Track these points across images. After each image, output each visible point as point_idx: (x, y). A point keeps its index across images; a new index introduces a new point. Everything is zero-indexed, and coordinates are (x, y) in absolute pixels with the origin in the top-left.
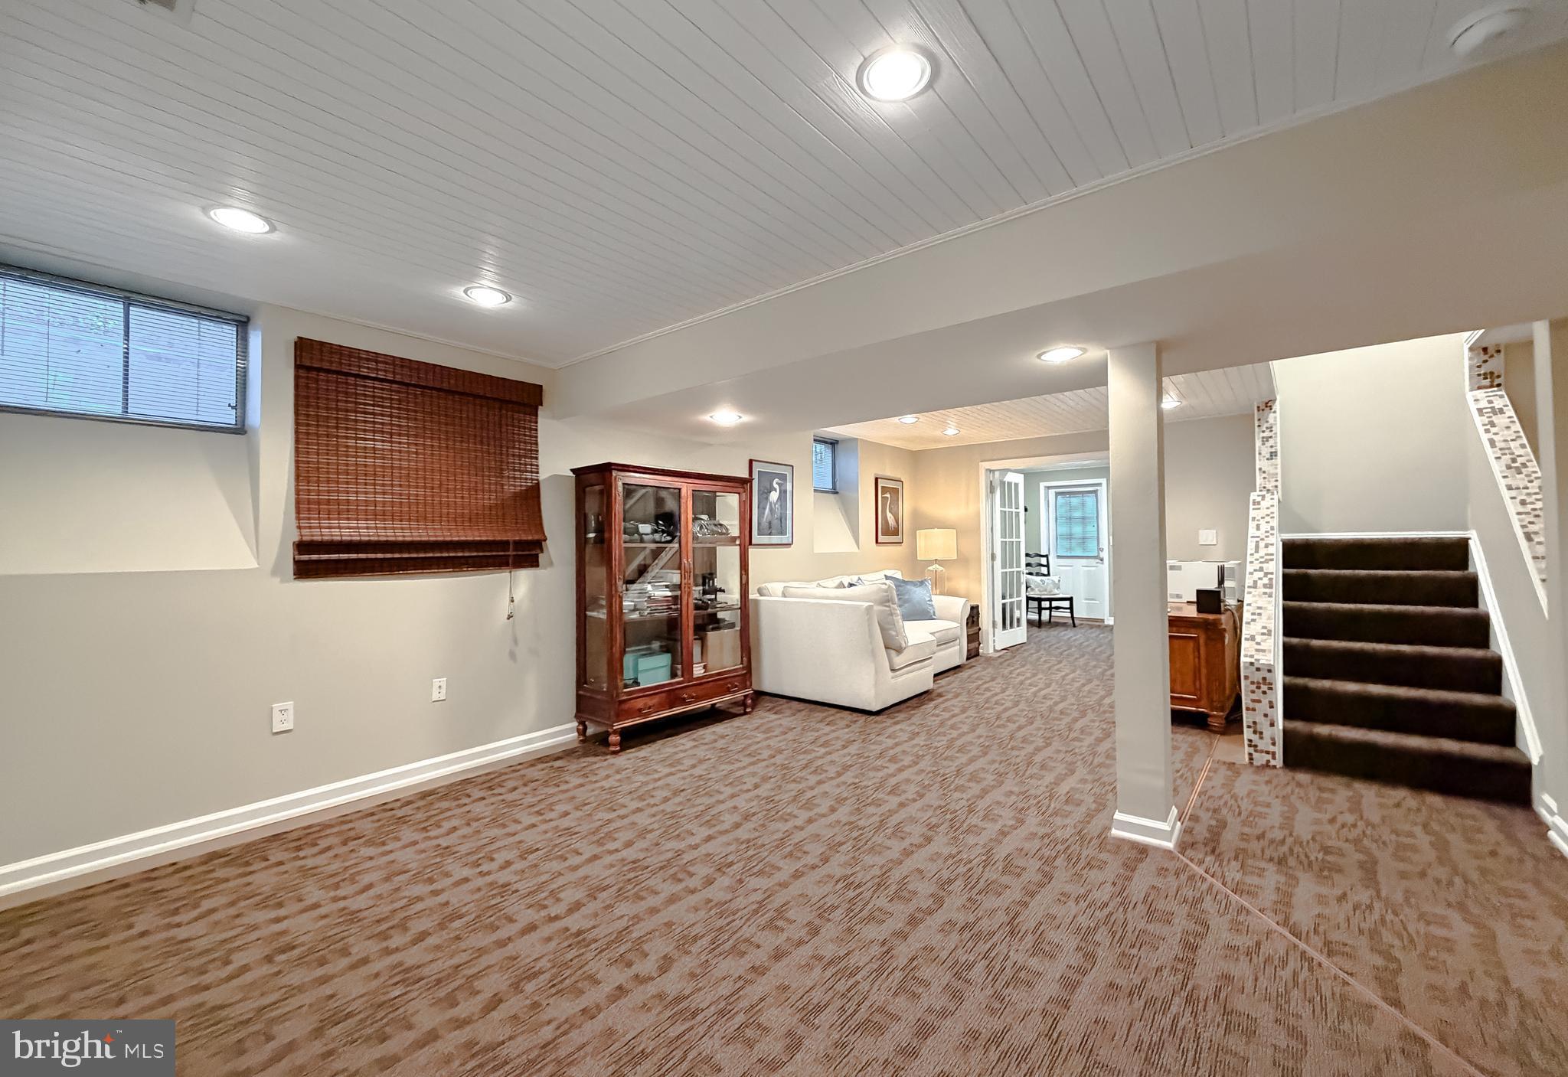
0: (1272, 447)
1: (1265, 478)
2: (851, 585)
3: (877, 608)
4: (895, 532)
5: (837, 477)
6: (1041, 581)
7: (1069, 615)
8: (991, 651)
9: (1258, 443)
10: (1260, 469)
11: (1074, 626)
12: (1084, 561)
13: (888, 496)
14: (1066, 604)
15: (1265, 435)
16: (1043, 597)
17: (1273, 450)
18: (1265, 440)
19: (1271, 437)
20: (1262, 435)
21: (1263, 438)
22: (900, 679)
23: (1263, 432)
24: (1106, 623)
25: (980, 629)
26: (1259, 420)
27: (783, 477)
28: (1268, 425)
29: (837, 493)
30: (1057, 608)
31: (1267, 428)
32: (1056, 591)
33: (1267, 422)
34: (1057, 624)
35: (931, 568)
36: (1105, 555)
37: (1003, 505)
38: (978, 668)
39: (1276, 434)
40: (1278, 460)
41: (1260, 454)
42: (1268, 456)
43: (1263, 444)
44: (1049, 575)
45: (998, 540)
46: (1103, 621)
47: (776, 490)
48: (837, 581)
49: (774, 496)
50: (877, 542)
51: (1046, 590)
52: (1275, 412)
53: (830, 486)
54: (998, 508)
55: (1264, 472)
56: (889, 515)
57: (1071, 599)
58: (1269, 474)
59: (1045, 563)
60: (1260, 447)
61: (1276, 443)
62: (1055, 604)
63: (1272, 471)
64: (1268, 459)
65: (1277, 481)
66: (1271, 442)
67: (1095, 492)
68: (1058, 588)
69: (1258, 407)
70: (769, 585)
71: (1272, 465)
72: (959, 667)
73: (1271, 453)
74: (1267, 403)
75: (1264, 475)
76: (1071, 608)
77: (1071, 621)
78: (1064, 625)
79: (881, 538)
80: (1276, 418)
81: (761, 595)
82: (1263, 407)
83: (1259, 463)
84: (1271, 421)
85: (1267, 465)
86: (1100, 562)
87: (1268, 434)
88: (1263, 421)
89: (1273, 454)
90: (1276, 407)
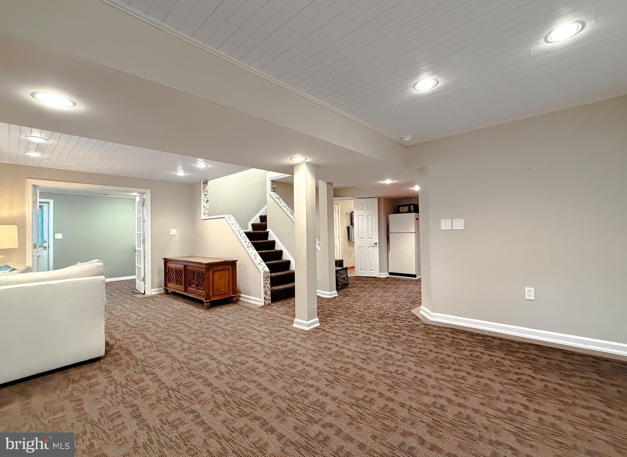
1: (205, 210)
9: (203, 196)
10: (204, 206)
17: (207, 199)
18: (205, 195)
20: (204, 193)
28: (206, 190)
39: (208, 193)
40: (208, 204)
41: (203, 200)
42: (206, 201)
43: (205, 197)
60: (203, 198)
63: (207, 207)
65: (208, 211)
66: (207, 196)
69: (203, 183)
75: (205, 208)
82: (205, 183)
83: (203, 204)
84: (207, 188)
85: (205, 204)
86: (44, 249)
87: (206, 193)
88: (205, 188)
89: (208, 201)
90: (208, 184)
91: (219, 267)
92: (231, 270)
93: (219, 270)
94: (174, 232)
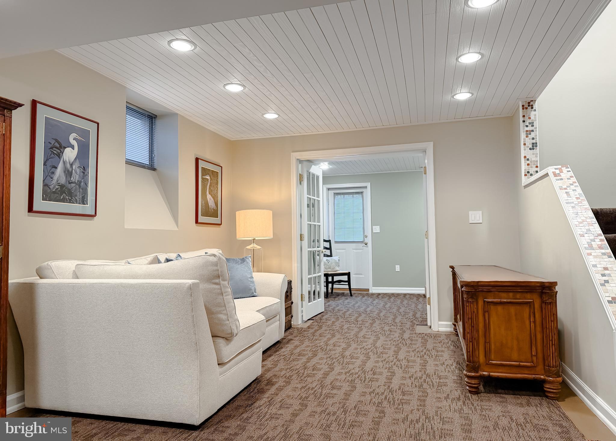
0: (533, 139)
1: (528, 165)
2: (168, 260)
3: (202, 286)
4: (214, 214)
5: (155, 153)
6: (327, 260)
7: (347, 287)
8: (300, 322)
9: (523, 135)
10: (525, 157)
11: (351, 295)
12: (354, 245)
13: (208, 178)
14: (345, 278)
15: (528, 129)
16: (329, 273)
17: (534, 141)
18: (528, 133)
19: (533, 131)
20: (526, 129)
21: (527, 131)
22: (228, 374)
23: (527, 126)
24: (370, 292)
25: (292, 303)
26: (524, 116)
27: (85, 134)
28: (530, 121)
29: (154, 169)
30: (339, 281)
31: (530, 123)
32: (337, 268)
33: (530, 118)
34: (338, 295)
35: (248, 247)
36: (369, 240)
37: (309, 193)
38: (296, 342)
39: (536, 128)
40: (537, 150)
41: (525, 144)
42: (531, 146)
43: (527, 137)
44: (331, 256)
45: (305, 222)
46: (368, 290)
47: (73, 147)
48: (150, 257)
49: (70, 154)
50: (197, 222)
51: (330, 268)
52: (535, 110)
53: (146, 162)
54: (306, 196)
55: (528, 160)
56: (209, 197)
57: (348, 274)
58: (531, 162)
59: (329, 247)
60: (524, 139)
61: (536, 136)
62: (336, 278)
63: (534, 159)
64: (530, 149)
65: (537, 167)
66: (533, 135)
67: (362, 193)
68: (339, 266)
69: (523, 106)
70: (54, 264)
71: (533, 154)
72: (278, 342)
73: (533, 144)
74: (529, 103)
75: (528, 162)
76: (349, 281)
77: (349, 292)
78: (343, 294)
79: (201, 219)
80: (535, 115)
81: (41, 278)
82: (526, 106)
83: (524, 152)
84: (532, 117)
85: (529, 154)
86: (365, 245)
87: (530, 128)
88: (526, 118)
89: (534, 145)
90: (536, 106)
91: (503, 295)
92: (537, 305)
93: (501, 303)
94: (476, 216)
